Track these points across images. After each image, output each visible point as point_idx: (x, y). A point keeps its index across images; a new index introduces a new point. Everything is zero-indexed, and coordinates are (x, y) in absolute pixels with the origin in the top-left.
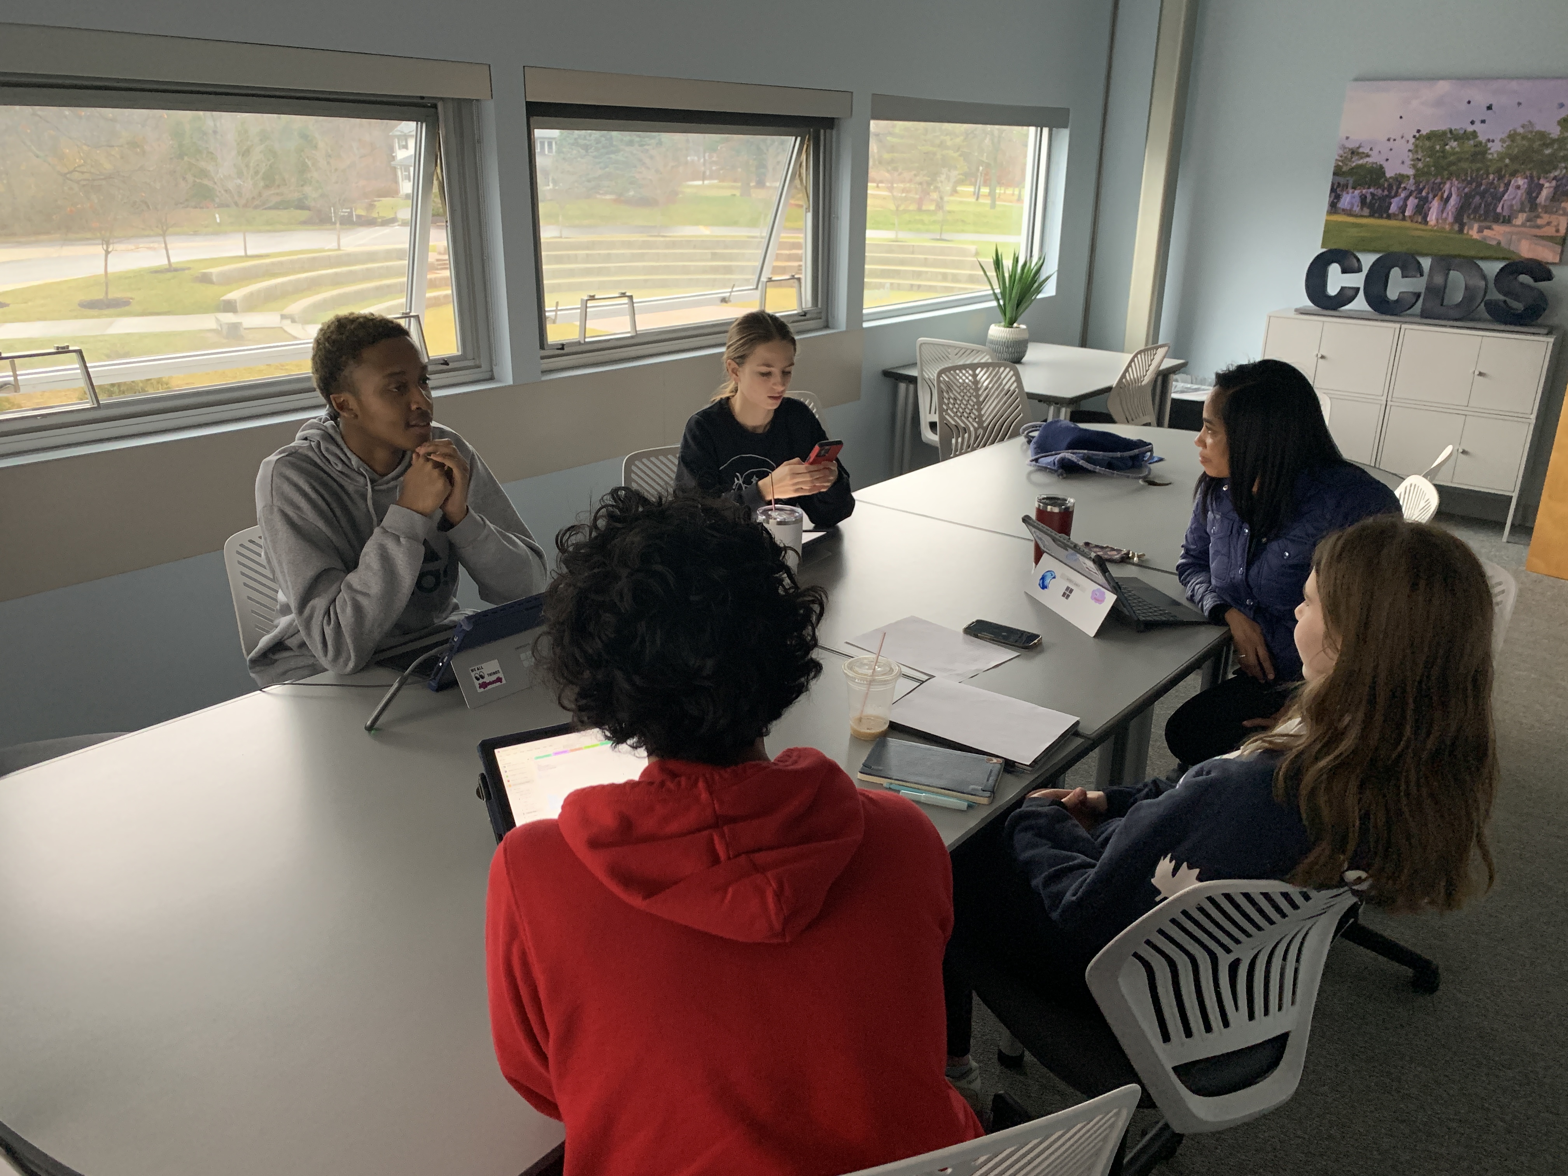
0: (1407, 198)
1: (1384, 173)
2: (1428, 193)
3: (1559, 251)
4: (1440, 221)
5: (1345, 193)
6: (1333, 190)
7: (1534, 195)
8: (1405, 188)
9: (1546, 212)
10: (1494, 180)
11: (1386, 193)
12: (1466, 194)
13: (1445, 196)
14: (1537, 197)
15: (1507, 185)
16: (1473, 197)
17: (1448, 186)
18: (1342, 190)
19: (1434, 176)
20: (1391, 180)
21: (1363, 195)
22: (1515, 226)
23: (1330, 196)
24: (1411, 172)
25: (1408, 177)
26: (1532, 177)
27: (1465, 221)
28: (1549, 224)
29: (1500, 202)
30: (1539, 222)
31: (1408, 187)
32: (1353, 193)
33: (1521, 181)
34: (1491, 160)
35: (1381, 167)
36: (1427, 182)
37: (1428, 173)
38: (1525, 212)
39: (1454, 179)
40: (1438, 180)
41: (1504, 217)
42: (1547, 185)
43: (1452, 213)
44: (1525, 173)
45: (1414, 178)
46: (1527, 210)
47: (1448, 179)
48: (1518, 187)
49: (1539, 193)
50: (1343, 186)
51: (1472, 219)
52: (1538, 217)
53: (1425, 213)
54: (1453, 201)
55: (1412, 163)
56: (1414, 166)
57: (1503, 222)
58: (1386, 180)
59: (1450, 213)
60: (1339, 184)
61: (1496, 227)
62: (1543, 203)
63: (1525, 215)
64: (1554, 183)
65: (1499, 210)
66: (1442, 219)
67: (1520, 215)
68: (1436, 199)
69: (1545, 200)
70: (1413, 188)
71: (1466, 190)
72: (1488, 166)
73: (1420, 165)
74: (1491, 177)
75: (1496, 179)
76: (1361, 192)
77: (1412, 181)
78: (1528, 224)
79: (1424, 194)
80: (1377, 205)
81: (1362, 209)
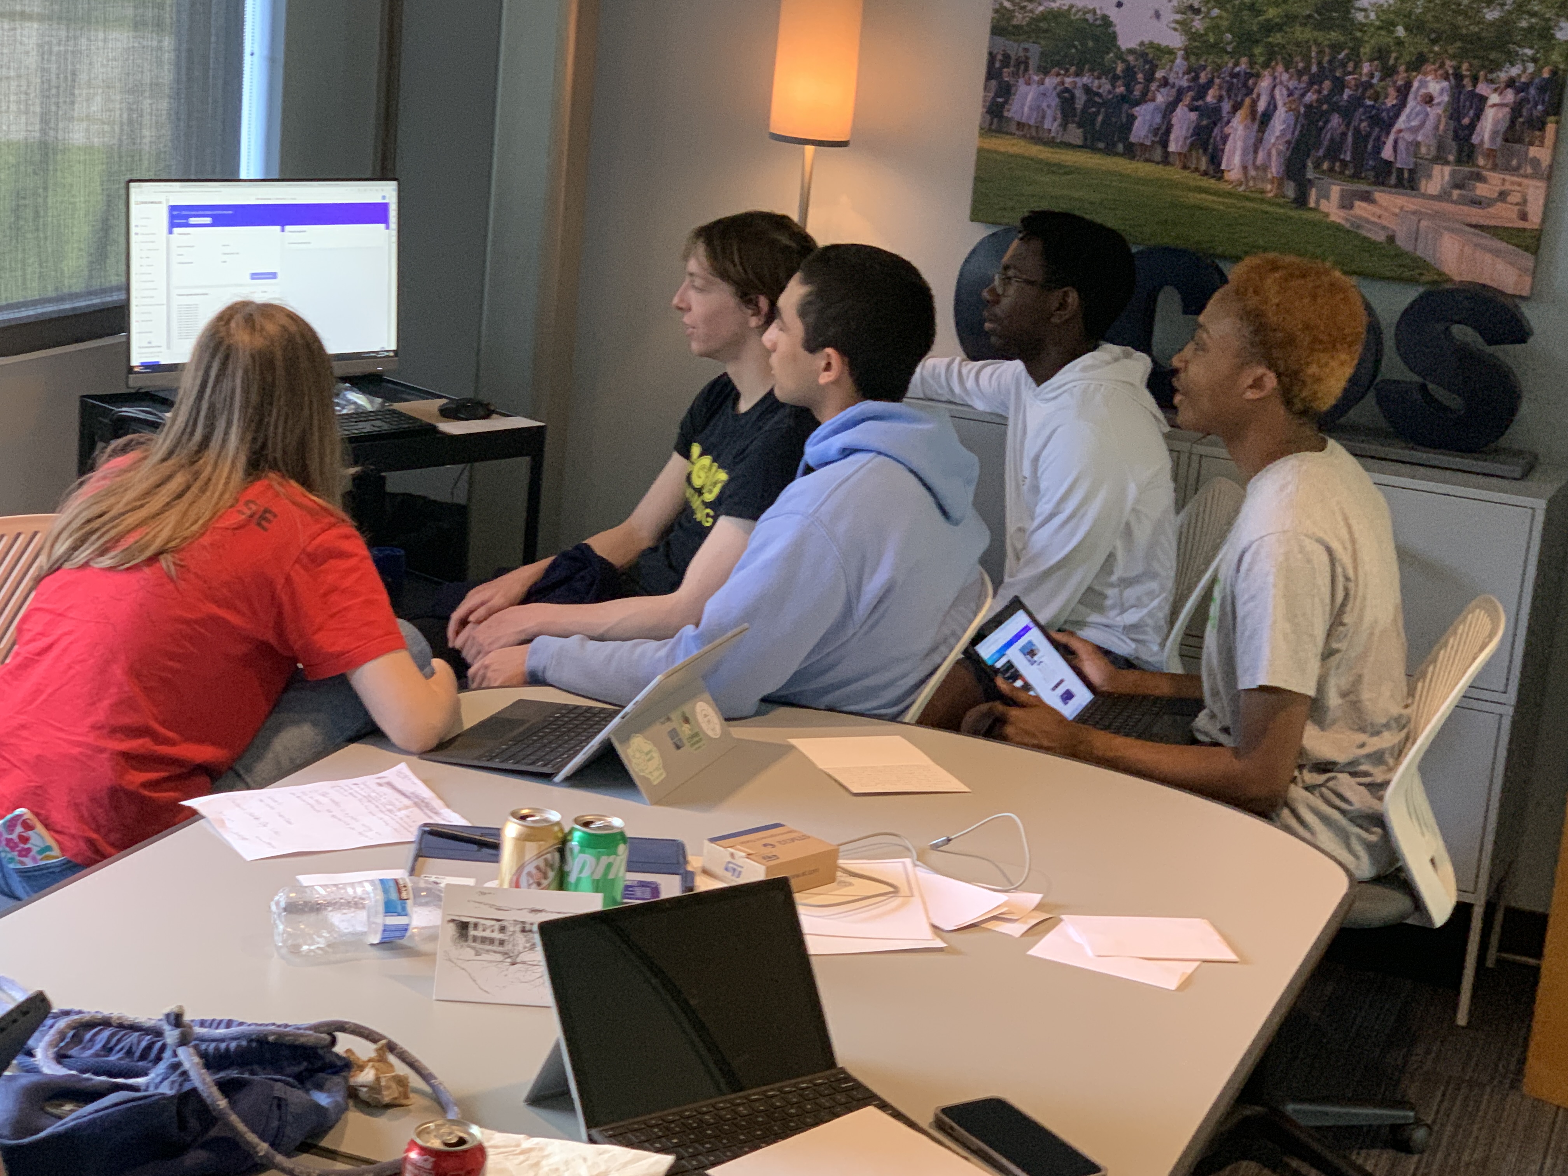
0: (1171, 107)
1: (1114, 37)
2: (1220, 99)
3: (1531, 265)
4: (1252, 173)
5: (1021, 81)
6: (992, 74)
7: (1466, 121)
8: (1165, 82)
9: (1494, 168)
10: (1372, 76)
11: (1121, 90)
12: (1309, 107)
13: (1262, 106)
14: (1472, 127)
15: (1404, 92)
16: (1325, 116)
17: (1265, 84)
18: (1015, 74)
19: (1232, 54)
20: (1131, 58)
21: (1067, 90)
22: (1424, 196)
23: (986, 88)
24: (1176, 41)
25: (1170, 52)
26: (1459, 77)
27: (1310, 174)
28: (1503, 196)
29: (1388, 133)
30: (1481, 190)
31: (1171, 80)
32: (1041, 82)
33: (1436, 86)
34: (1362, 27)
35: (1106, 22)
36: (1218, 68)
37: (1217, 48)
38: (1447, 163)
39: (1280, 68)
40: (1243, 65)
41: (1400, 171)
42: (1494, 98)
43: (1279, 153)
44: (1442, 65)
45: (1186, 58)
46: (1451, 158)
47: (1266, 65)
48: (1429, 100)
49: (1478, 116)
50: (1018, 63)
51: (1324, 172)
52: (1479, 178)
53: (1215, 149)
54: (1280, 123)
55: (1178, 17)
56: (1184, 26)
57: (1396, 186)
58: (1120, 56)
59: (1274, 152)
60: (1006, 57)
61: (1382, 197)
62: (1487, 145)
63: (1447, 170)
64: (1510, 96)
65: (1387, 153)
66: (1257, 168)
67: (1437, 169)
68: (1240, 115)
69: (1493, 139)
70: (1185, 83)
71: (1310, 97)
72: (1359, 43)
73: (1198, 24)
74: (1366, 68)
75: (1377, 75)
76: (1063, 83)
77: (1180, 62)
78: (1456, 193)
79: (1210, 98)
80: (1100, 118)
81: (1064, 126)
